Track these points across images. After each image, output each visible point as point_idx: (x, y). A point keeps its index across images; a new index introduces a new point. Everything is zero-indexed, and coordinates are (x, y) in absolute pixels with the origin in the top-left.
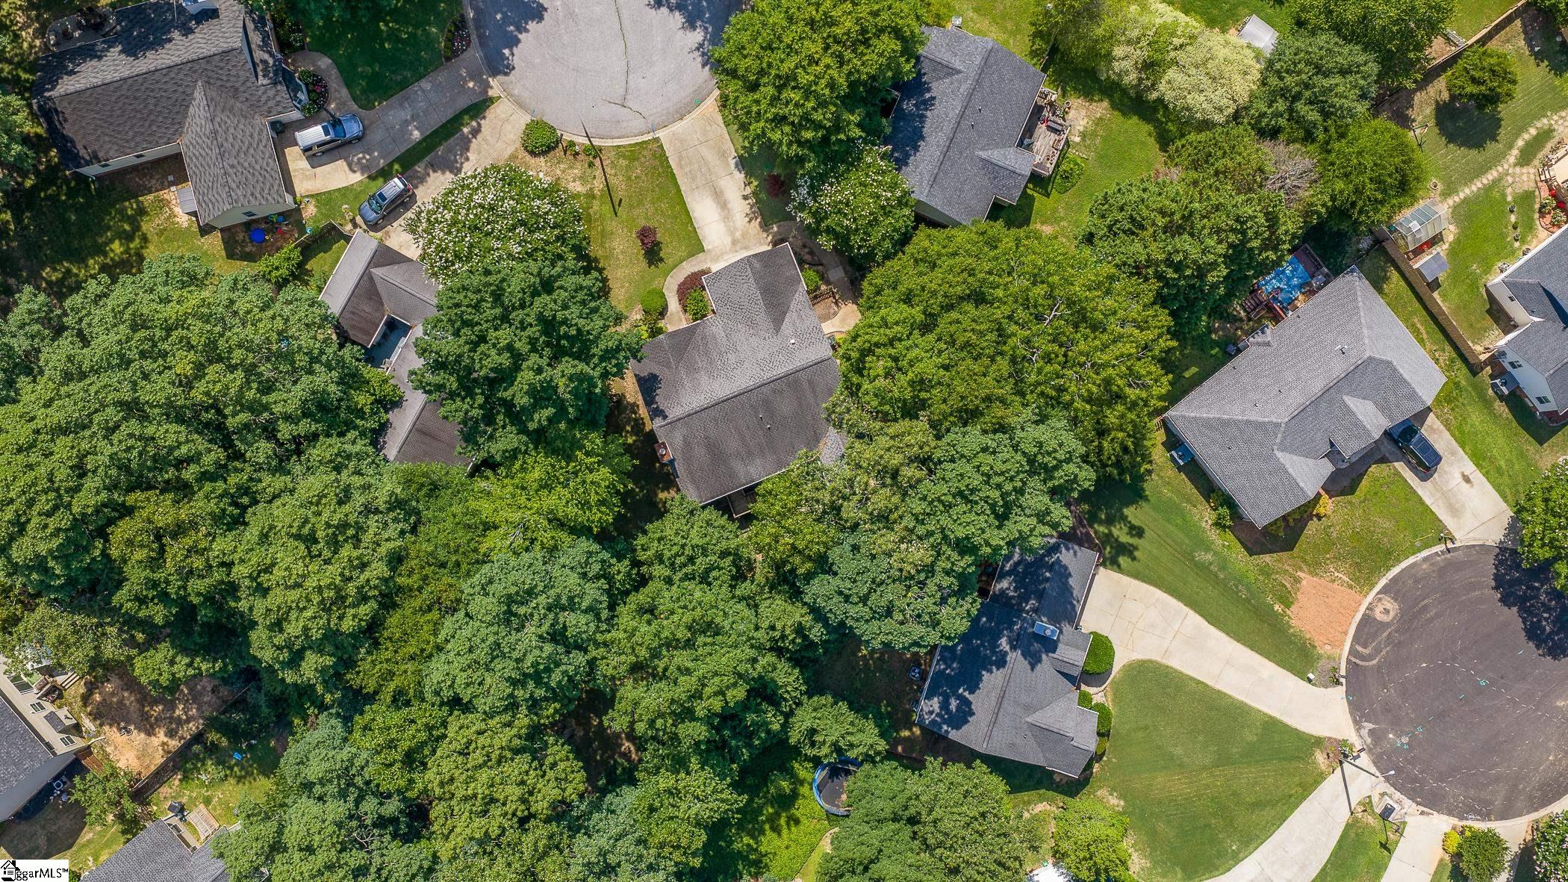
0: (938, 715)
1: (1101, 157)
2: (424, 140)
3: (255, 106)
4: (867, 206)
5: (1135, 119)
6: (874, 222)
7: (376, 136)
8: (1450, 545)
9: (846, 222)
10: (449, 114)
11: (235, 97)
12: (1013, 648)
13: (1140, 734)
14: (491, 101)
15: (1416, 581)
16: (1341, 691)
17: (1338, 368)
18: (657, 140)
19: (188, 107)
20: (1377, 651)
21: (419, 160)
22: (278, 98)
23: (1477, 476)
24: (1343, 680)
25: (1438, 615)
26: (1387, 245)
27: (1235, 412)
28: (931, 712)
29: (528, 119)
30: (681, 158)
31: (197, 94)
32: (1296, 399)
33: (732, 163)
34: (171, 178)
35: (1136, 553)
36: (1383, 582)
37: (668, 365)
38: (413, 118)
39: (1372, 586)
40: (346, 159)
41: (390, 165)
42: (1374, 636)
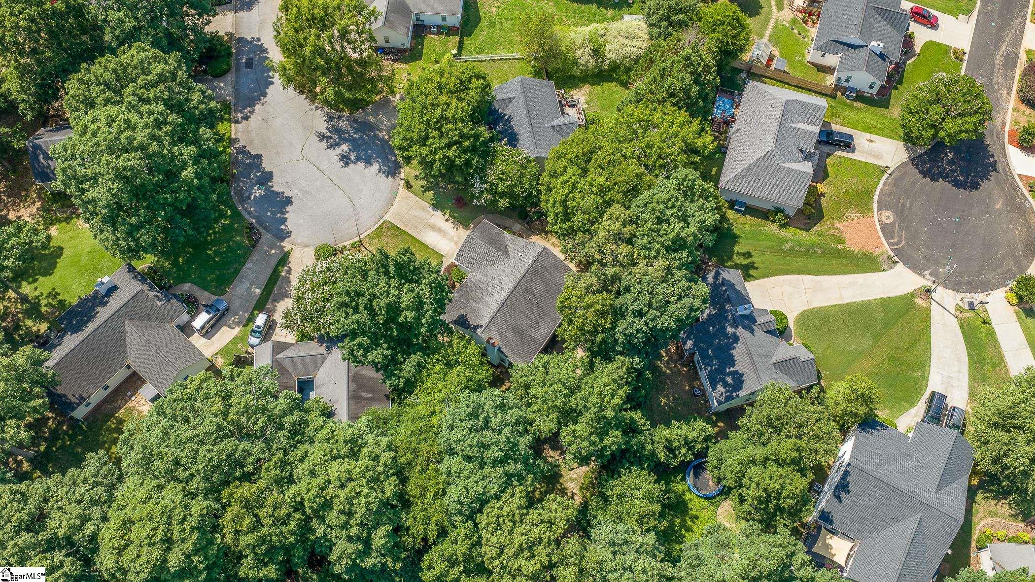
0: (726, 392)
1: (602, 107)
2: (263, 291)
3: (163, 320)
4: (514, 169)
5: (605, 84)
6: (522, 175)
7: (237, 303)
8: (889, 172)
9: (508, 183)
10: (270, 271)
11: (150, 320)
12: (736, 327)
13: (829, 351)
14: (289, 253)
15: (889, 196)
16: (900, 265)
17: (777, 113)
18: (386, 221)
19: (125, 339)
20: (900, 236)
21: (266, 302)
22: (174, 308)
23: (873, 137)
24: (896, 258)
25: (911, 204)
26: (754, 70)
27: (748, 161)
28: (722, 394)
29: (313, 249)
30: (403, 222)
31: (128, 329)
32: (770, 137)
33: (430, 210)
34: (129, 393)
35: (756, 265)
36: (875, 206)
37: (465, 306)
38: (251, 284)
39: (872, 210)
40: (225, 325)
41: (252, 313)
42: (893, 231)
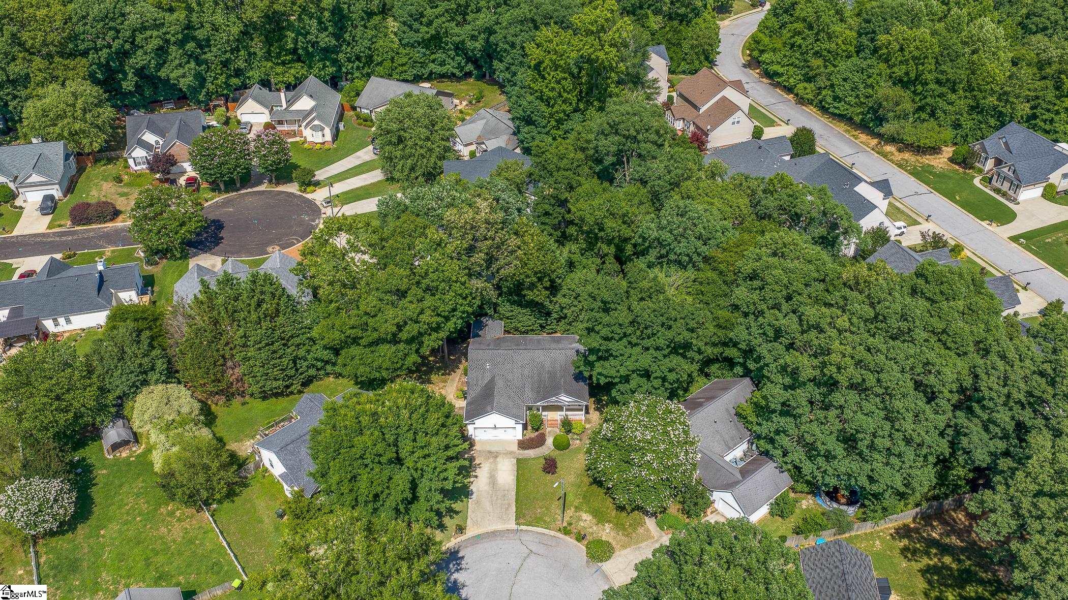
18: (517, 524)
29: (603, 565)
30: (507, 509)
33: (474, 496)
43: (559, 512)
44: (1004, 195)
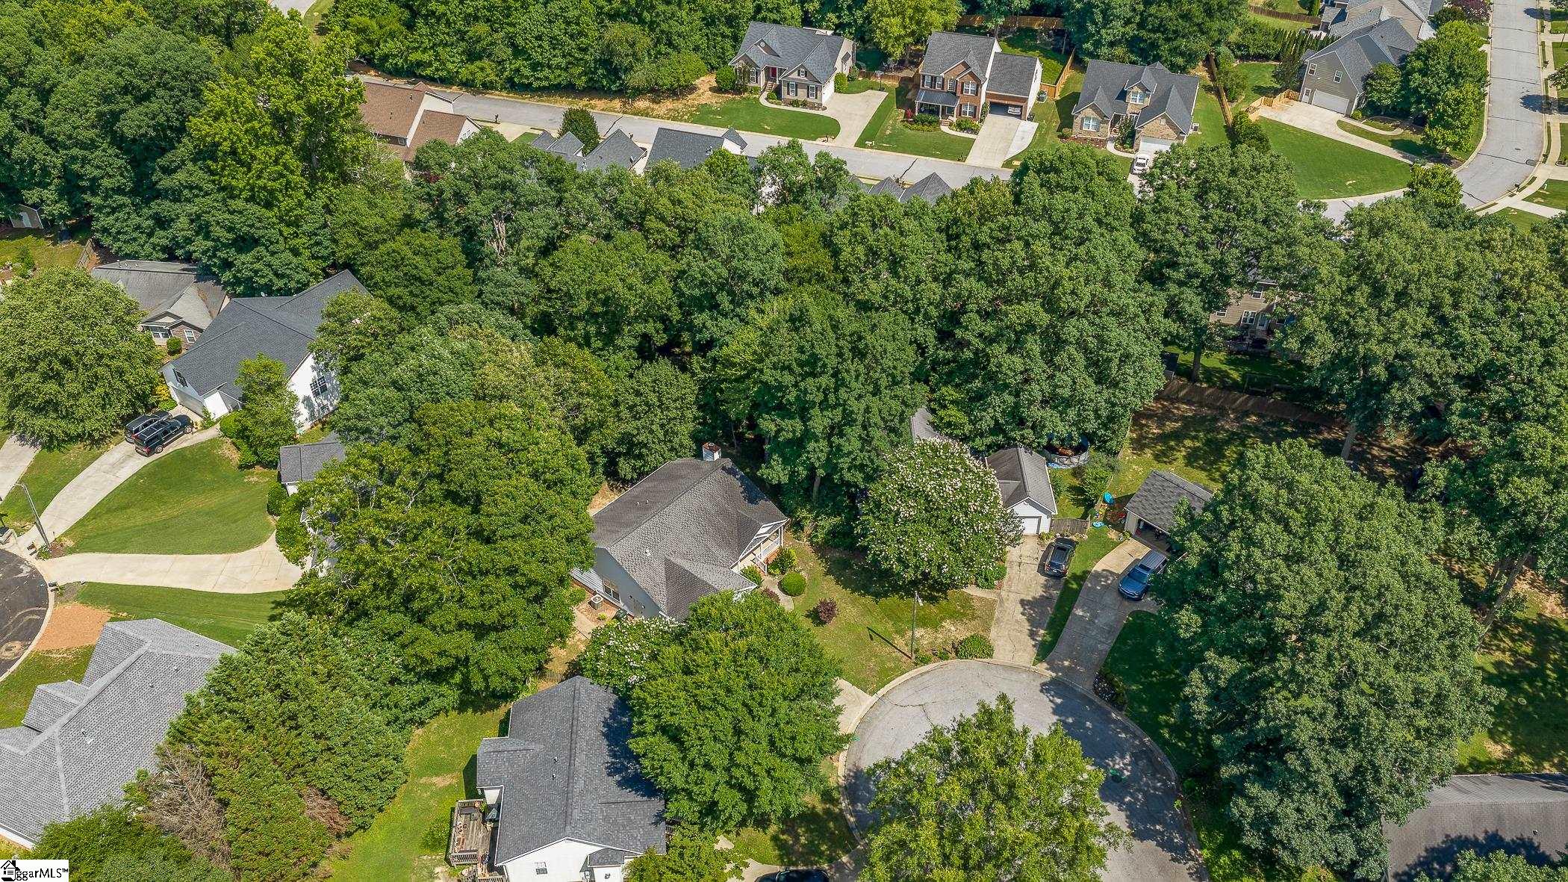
2: (1069, 612)
7: (1109, 601)
14: (1039, 660)
18: (872, 693)
21: (1061, 598)
29: (996, 656)
38: (1091, 622)
39: (26, 660)
43: (889, 649)
44: (804, 104)
